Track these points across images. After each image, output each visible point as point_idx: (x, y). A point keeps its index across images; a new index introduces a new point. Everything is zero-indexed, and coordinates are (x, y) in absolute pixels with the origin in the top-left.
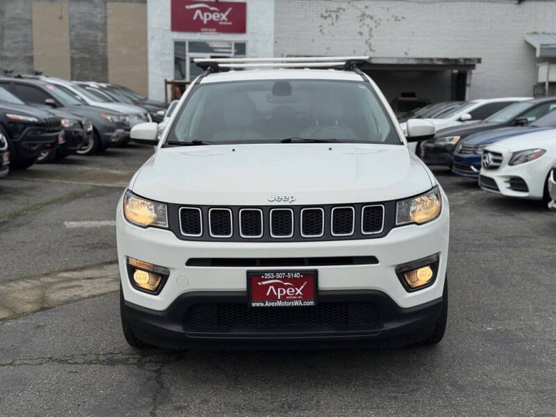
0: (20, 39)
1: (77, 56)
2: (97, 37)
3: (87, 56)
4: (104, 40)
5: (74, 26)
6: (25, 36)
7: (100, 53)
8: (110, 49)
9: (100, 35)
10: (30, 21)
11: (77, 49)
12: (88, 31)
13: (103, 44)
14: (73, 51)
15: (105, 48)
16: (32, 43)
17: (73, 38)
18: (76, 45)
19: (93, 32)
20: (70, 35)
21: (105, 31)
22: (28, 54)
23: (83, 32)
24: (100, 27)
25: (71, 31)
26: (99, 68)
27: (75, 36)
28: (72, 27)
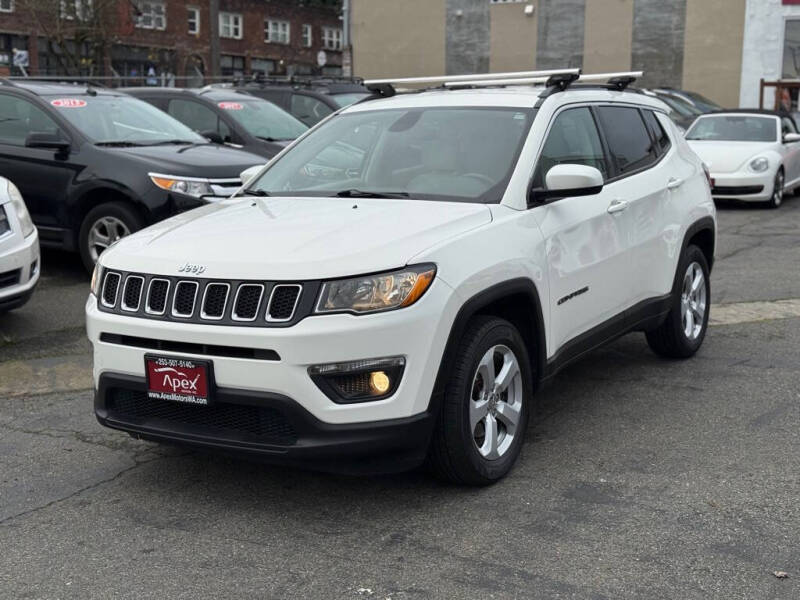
0: (568, 33)
1: (640, 52)
2: (671, 22)
3: (655, 51)
4: (681, 27)
5: (640, 10)
6: (576, 28)
7: (674, 46)
8: (687, 39)
9: (675, 19)
10: (583, 7)
11: (641, 41)
12: (659, 15)
13: (679, 31)
14: (638, 45)
15: (681, 37)
16: (582, 38)
17: (637, 25)
18: (641, 36)
19: (666, 15)
20: (634, 24)
21: (682, 12)
22: (576, 54)
23: (652, 16)
24: (677, 7)
25: (635, 17)
26: (670, 67)
27: (641, 23)
28: (637, 11)
